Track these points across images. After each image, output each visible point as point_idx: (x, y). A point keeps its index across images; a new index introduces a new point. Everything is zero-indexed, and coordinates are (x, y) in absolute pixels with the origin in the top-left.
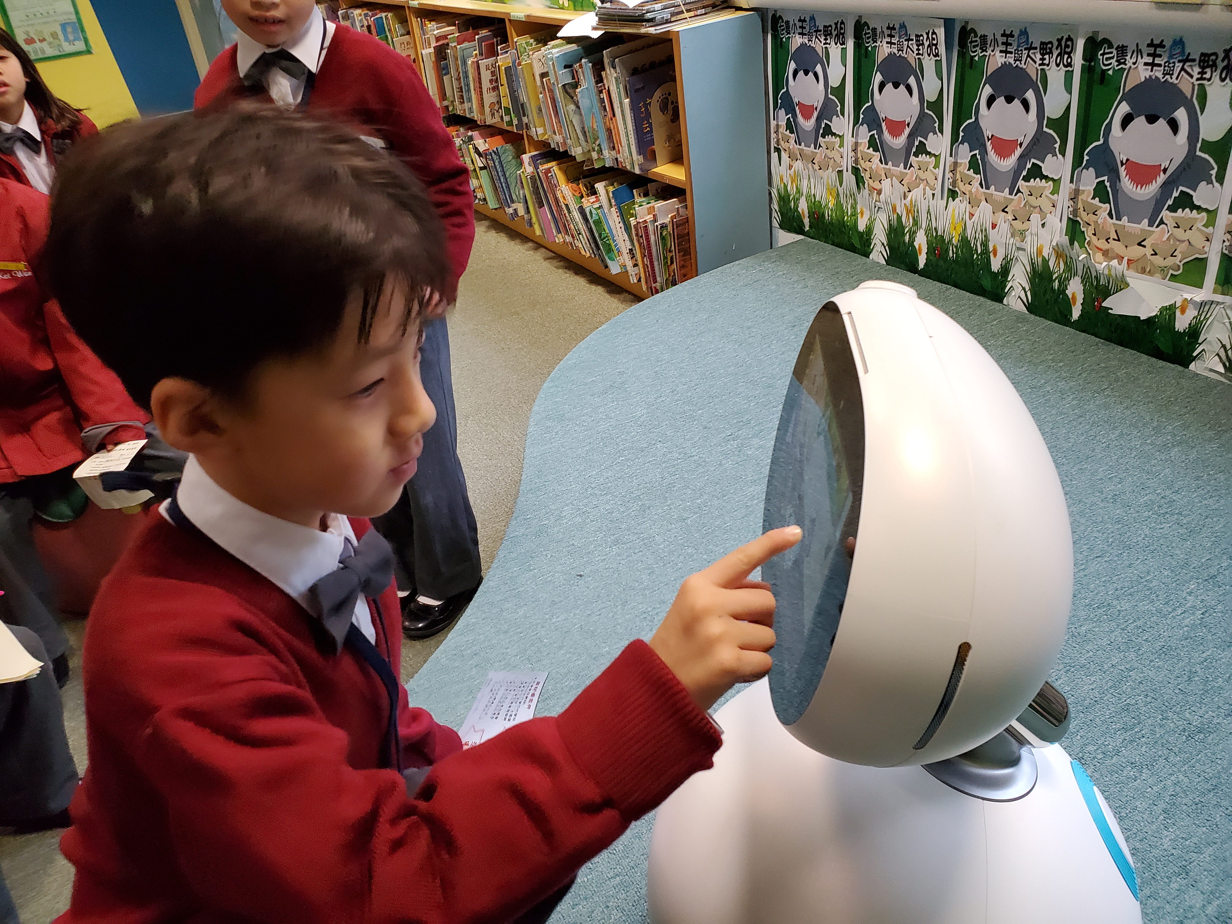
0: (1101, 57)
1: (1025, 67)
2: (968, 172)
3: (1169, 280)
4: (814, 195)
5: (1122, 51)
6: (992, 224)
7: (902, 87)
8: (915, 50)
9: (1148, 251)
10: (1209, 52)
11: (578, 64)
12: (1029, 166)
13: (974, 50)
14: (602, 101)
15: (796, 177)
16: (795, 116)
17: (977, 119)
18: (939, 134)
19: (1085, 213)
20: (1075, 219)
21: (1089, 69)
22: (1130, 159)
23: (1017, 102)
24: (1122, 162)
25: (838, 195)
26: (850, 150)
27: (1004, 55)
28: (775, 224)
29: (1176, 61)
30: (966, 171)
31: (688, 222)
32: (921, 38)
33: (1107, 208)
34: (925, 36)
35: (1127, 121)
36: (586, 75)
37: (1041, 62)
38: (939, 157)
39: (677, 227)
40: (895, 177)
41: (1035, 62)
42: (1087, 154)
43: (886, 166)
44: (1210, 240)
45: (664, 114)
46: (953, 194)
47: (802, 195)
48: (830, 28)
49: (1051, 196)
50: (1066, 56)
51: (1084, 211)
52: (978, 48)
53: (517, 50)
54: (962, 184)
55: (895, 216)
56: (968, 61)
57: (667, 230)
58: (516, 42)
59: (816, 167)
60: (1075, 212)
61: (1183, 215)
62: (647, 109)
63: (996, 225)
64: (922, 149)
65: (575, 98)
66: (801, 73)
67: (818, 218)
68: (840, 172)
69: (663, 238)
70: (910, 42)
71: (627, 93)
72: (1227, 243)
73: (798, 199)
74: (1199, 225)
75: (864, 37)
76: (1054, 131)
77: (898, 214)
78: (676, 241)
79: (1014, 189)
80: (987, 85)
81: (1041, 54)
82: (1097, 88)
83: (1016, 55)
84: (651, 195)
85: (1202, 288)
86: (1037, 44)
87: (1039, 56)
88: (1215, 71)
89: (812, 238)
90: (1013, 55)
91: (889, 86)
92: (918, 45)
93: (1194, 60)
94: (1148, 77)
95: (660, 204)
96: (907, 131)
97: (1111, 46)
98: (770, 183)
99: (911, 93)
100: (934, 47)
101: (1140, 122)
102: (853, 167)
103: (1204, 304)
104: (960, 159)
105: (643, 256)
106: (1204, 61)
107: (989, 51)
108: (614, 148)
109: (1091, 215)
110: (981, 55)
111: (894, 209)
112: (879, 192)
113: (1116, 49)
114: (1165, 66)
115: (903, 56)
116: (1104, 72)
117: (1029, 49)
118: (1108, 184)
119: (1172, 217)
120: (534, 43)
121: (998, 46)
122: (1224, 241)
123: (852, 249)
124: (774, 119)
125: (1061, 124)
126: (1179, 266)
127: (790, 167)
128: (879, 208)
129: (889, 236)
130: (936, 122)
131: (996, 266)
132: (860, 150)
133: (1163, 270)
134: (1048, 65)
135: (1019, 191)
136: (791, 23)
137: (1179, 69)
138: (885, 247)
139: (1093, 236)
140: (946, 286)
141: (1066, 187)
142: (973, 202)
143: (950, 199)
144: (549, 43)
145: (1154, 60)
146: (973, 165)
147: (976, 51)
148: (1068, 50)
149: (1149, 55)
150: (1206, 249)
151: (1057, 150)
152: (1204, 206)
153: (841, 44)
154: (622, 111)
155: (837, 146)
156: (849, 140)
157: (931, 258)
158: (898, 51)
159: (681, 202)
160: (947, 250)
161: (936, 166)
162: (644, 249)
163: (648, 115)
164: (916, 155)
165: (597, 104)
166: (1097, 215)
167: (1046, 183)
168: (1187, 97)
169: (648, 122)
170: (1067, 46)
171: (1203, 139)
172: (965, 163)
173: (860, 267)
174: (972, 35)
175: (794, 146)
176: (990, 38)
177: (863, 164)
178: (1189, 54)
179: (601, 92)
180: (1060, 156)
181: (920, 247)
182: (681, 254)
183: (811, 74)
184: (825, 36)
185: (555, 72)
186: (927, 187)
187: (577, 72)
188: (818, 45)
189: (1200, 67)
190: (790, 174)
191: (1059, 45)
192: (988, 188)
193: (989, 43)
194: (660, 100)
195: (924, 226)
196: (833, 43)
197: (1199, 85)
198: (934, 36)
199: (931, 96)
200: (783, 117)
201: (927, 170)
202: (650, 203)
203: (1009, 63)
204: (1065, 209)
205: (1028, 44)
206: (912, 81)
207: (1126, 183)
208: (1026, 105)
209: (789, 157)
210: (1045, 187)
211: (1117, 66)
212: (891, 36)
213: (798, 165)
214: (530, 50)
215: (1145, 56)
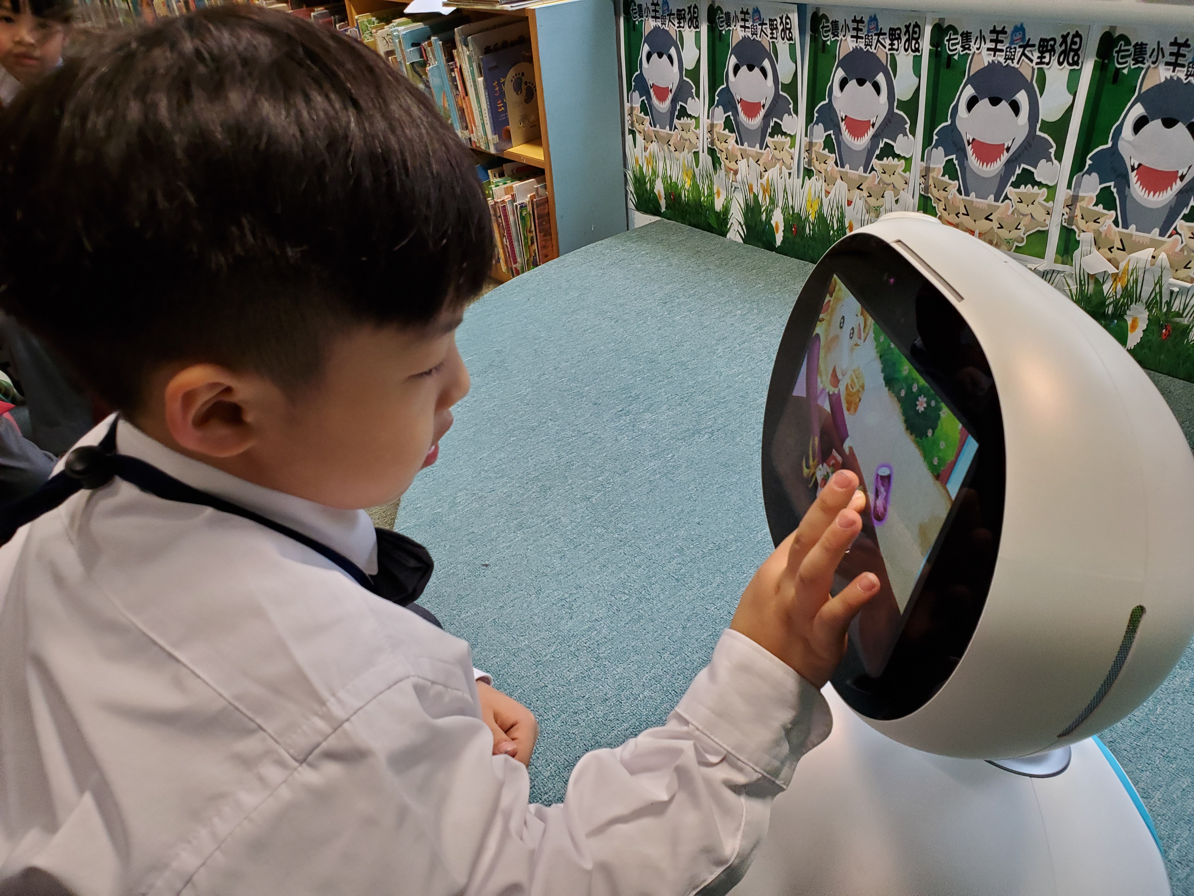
0: (947, 43)
1: (875, 51)
2: (824, 152)
3: (1014, 251)
4: (670, 177)
5: (967, 37)
6: (848, 201)
7: (757, 70)
8: (769, 34)
9: (995, 225)
10: (1048, 38)
11: (426, 43)
12: (881, 145)
13: (825, 35)
14: (454, 79)
15: (652, 159)
16: (649, 98)
17: (830, 100)
18: (794, 115)
19: (936, 190)
20: (926, 195)
21: (936, 54)
22: (977, 138)
23: (868, 85)
24: (968, 141)
25: (694, 176)
26: (705, 131)
27: (855, 39)
28: (631, 206)
29: (1017, 47)
30: (821, 151)
31: (547, 202)
32: (775, 22)
33: (956, 184)
34: (779, 21)
35: (972, 103)
36: (436, 53)
37: (890, 47)
38: (794, 137)
39: (537, 207)
40: (752, 157)
41: (885, 47)
42: (936, 134)
43: (742, 147)
44: (1050, 213)
45: (517, 94)
46: (809, 173)
47: (658, 176)
48: (683, 12)
49: (903, 173)
50: (914, 42)
51: (935, 187)
52: (830, 33)
53: (358, 27)
54: (818, 162)
55: (752, 196)
56: (820, 46)
57: (526, 210)
58: (357, 20)
59: (672, 149)
60: (927, 189)
61: (1025, 191)
62: (501, 89)
63: (852, 202)
64: (777, 130)
65: (423, 77)
66: (655, 56)
67: (674, 199)
68: (696, 154)
69: (523, 218)
70: (764, 26)
71: (481, 72)
72: (1066, 216)
73: (654, 181)
74: (1041, 199)
75: (718, 21)
76: (904, 113)
77: (754, 194)
78: (536, 221)
79: (868, 167)
80: (840, 69)
81: (890, 40)
82: (943, 71)
83: (867, 40)
84: (506, 176)
85: (1044, 259)
86: (886, 30)
87: (888, 42)
88: (1054, 56)
89: (669, 219)
90: (864, 40)
91: (744, 69)
92: (772, 29)
93: (1034, 46)
94: (991, 62)
95: (517, 184)
96: (762, 112)
97: (956, 32)
98: (625, 165)
99: (765, 74)
100: (788, 32)
101: (984, 104)
102: (709, 148)
103: (1046, 273)
104: (815, 139)
105: (502, 236)
106: (1043, 46)
107: (841, 37)
108: (467, 128)
109: (942, 192)
110: (833, 39)
111: (751, 189)
112: (736, 173)
113: (961, 35)
114: (1007, 51)
115: (757, 39)
116: (950, 57)
117: (878, 35)
118: (956, 162)
119: (1016, 193)
120: (377, 21)
121: (849, 31)
122: (1063, 215)
123: (709, 228)
124: (628, 102)
125: (910, 106)
126: (1023, 239)
127: (646, 149)
128: (735, 188)
129: (745, 215)
130: (791, 104)
132: (716, 132)
133: (1008, 242)
134: (897, 50)
135: (873, 169)
136: (644, 6)
137: (1020, 54)
138: (742, 226)
139: (943, 211)
140: (804, 262)
141: (917, 165)
142: (829, 180)
143: (807, 177)
144: (394, 21)
145: (996, 46)
146: (828, 144)
147: (828, 36)
148: (916, 36)
149: (992, 41)
150: (1047, 222)
151: (908, 130)
152: (1044, 182)
153: (695, 28)
154: (476, 90)
155: (692, 128)
156: (705, 122)
157: (788, 235)
158: (753, 34)
159: (539, 183)
160: (804, 228)
161: (792, 146)
162: (503, 229)
163: (502, 94)
164: (772, 135)
165: (448, 84)
166: (947, 191)
167: (899, 161)
168: (1027, 81)
169: (503, 102)
170: (914, 32)
171: (1042, 120)
172: (820, 143)
173: (719, 245)
174: (824, 20)
175: (649, 127)
176: (841, 23)
177: (719, 145)
178: (1029, 39)
179: (452, 70)
180: (910, 136)
181: (777, 225)
182: (542, 234)
183: (665, 57)
184: (679, 19)
185: (402, 51)
186: (783, 167)
187: (425, 50)
188: (672, 28)
189: (1040, 52)
190: (645, 157)
191: (907, 31)
192: (843, 166)
193: (840, 28)
194: (514, 80)
195: (780, 204)
196: (686, 27)
197: (1038, 68)
198: (788, 21)
199: (785, 78)
200: (637, 99)
201: (782, 150)
202: (506, 183)
203: (860, 47)
204: (917, 185)
205: (877, 29)
206: (766, 64)
207: (973, 161)
208: (877, 87)
209: (644, 139)
210: (898, 165)
211: (962, 51)
212: (744, 20)
213: (654, 147)
214: (374, 28)
215: (988, 41)
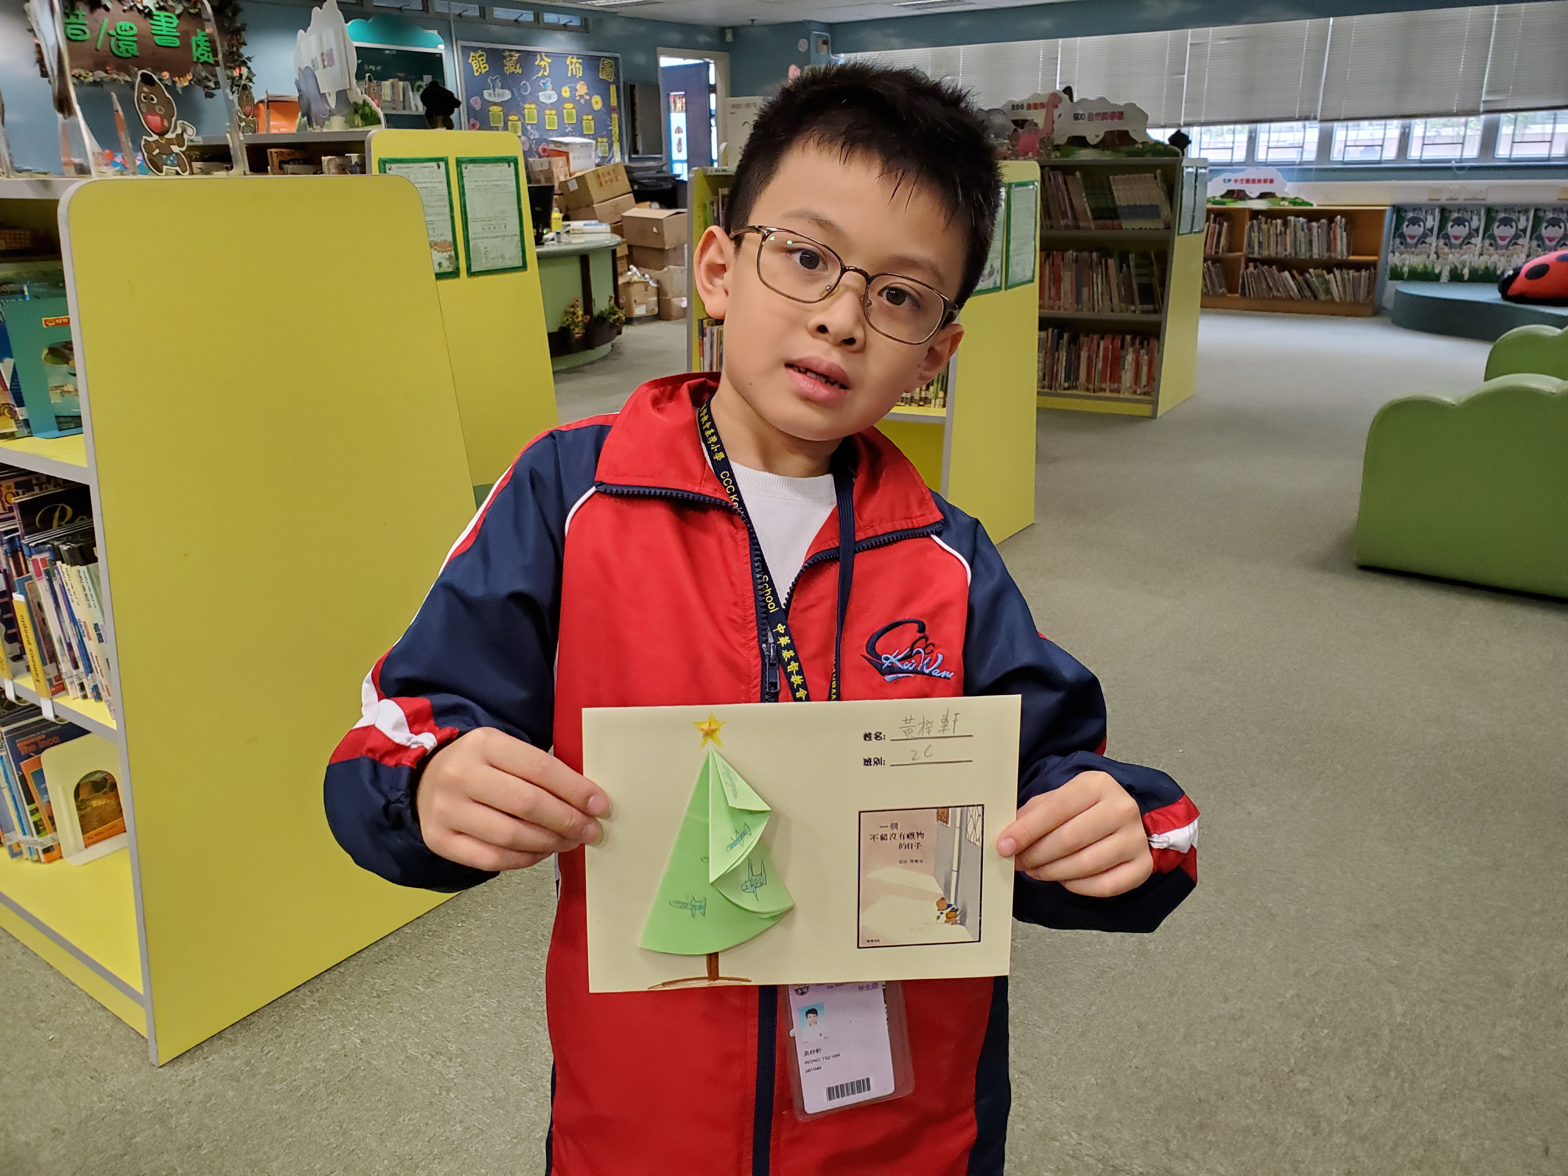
0: (1541, 212)
1: (1512, 217)
2: (1488, 247)
4: (1412, 266)
6: (1498, 261)
7: (1461, 226)
8: (1469, 215)
13: (1493, 213)
17: (1492, 232)
18: (1477, 238)
21: (1535, 216)
23: (1508, 226)
25: (1425, 263)
27: (1504, 214)
29: (1561, 213)
34: (1474, 210)
35: (1546, 227)
38: (1476, 244)
40: (1455, 253)
41: (1516, 215)
42: (1534, 237)
43: (1451, 250)
46: (1481, 254)
47: (1405, 267)
48: (1425, 209)
49: (1520, 249)
54: (1485, 251)
55: (1454, 266)
56: (1491, 216)
59: (1415, 255)
64: (1468, 243)
66: (1412, 226)
68: (1428, 255)
75: (1445, 212)
76: (1522, 232)
80: (1497, 222)
81: (1518, 213)
82: (1537, 220)
83: (1509, 214)
91: (1455, 226)
94: (1553, 217)
96: (1461, 238)
99: (1465, 227)
100: (1479, 213)
101: (1550, 227)
102: (1435, 253)
104: (1485, 244)
110: (1496, 215)
111: (1454, 263)
112: (1447, 259)
113: (1543, 210)
114: (1556, 214)
115: (1463, 217)
116: (1541, 216)
123: (1429, 279)
125: (1524, 230)
127: (1400, 257)
129: (1450, 272)
130: (1475, 235)
131: (1499, 272)
132: (1439, 247)
134: (1520, 216)
138: (1447, 277)
141: (1526, 246)
146: (1491, 245)
148: (1528, 212)
149: (1555, 211)
155: (1427, 247)
156: (1434, 244)
158: (1461, 215)
161: (1475, 247)
164: (1465, 245)
167: (1519, 246)
172: (1487, 245)
174: (1495, 209)
175: (1403, 250)
177: (1440, 251)
180: (1524, 238)
181: (1465, 274)
183: (1417, 226)
186: (1469, 254)
190: (1399, 260)
191: (1525, 210)
193: (1499, 211)
195: (1468, 266)
198: (1478, 210)
199: (1474, 227)
200: (1397, 241)
201: (1470, 249)
203: (1506, 216)
205: (1513, 211)
206: (1466, 223)
208: (1511, 226)
209: (1400, 254)
211: (1543, 214)
212: (1458, 211)
215: (1552, 212)
